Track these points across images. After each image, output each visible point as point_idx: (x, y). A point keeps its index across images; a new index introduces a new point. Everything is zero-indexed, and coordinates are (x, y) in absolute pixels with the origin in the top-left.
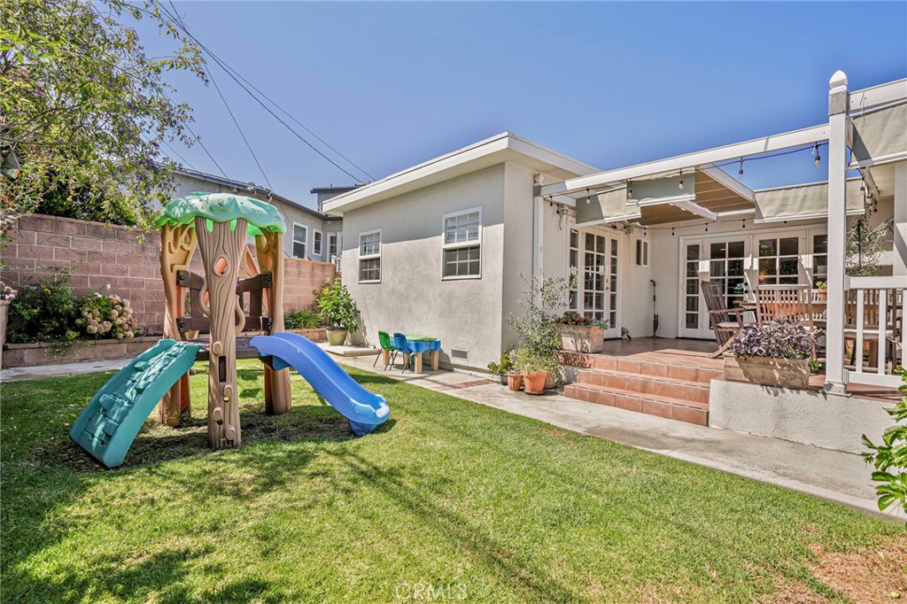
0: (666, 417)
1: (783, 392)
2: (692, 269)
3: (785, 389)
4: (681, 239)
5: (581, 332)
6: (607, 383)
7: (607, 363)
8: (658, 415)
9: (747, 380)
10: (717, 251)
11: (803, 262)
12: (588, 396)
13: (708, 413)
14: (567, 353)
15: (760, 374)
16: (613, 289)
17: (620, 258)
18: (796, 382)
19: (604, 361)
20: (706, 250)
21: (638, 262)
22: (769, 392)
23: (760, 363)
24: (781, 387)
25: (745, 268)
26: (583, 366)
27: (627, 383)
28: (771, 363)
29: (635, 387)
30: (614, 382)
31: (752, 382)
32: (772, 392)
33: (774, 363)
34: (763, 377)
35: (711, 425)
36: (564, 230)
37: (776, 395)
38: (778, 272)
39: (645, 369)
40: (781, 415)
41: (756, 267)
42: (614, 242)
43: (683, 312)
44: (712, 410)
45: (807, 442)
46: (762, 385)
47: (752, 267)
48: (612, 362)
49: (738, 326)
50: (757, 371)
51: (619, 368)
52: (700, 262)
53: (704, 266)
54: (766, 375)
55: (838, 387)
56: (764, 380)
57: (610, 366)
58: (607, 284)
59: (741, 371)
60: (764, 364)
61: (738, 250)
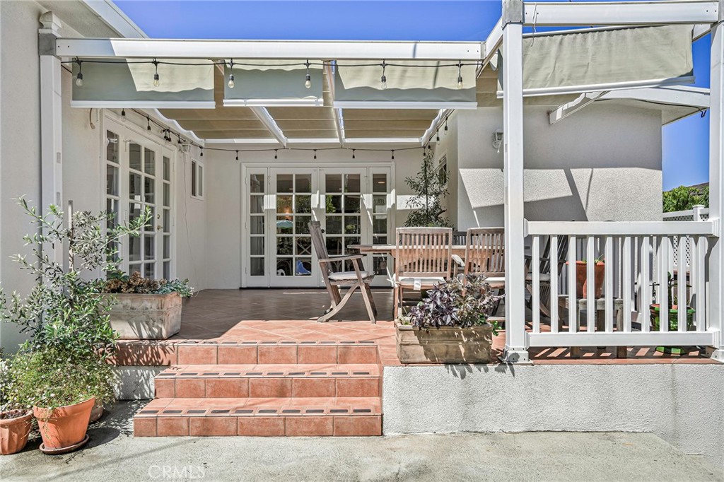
0: (322, 434)
1: (471, 371)
2: (256, 204)
3: (472, 366)
4: (244, 168)
5: (149, 305)
6: (209, 391)
7: (200, 354)
8: (311, 434)
9: (429, 360)
10: (284, 185)
11: (365, 202)
12: (185, 426)
13: (382, 415)
14: (122, 346)
15: (444, 350)
16: (166, 229)
17: (173, 183)
18: (482, 355)
19: (194, 351)
20: (271, 183)
21: (194, 193)
22: (455, 374)
23: (444, 335)
24: (466, 364)
25: (312, 206)
26: (157, 365)
27: (245, 387)
28: (456, 334)
29: (258, 391)
30: (222, 388)
31: (434, 362)
32: (458, 373)
33: (460, 333)
34: (447, 353)
35: (388, 433)
36: (98, 128)
37: (463, 376)
38: (343, 211)
39: (262, 354)
40: (469, 399)
41: (323, 206)
42: (166, 161)
43: (246, 257)
44: (387, 411)
45: (496, 429)
46: (446, 364)
47: (319, 205)
48: (208, 352)
49: (356, 277)
50: (440, 347)
51: (221, 359)
52: (265, 197)
53: (270, 202)
54: (450, 350)
55: (524, 354)
56: (448, 357)
57: (205, 359)
58: (158, 222)
59: (421, 349)
60: (449, 336)
61: (304, 184)
